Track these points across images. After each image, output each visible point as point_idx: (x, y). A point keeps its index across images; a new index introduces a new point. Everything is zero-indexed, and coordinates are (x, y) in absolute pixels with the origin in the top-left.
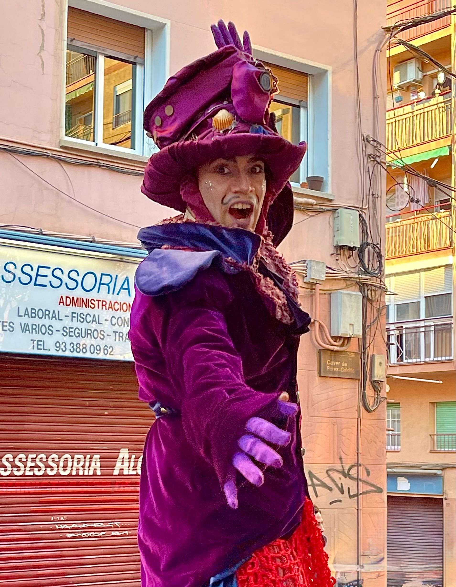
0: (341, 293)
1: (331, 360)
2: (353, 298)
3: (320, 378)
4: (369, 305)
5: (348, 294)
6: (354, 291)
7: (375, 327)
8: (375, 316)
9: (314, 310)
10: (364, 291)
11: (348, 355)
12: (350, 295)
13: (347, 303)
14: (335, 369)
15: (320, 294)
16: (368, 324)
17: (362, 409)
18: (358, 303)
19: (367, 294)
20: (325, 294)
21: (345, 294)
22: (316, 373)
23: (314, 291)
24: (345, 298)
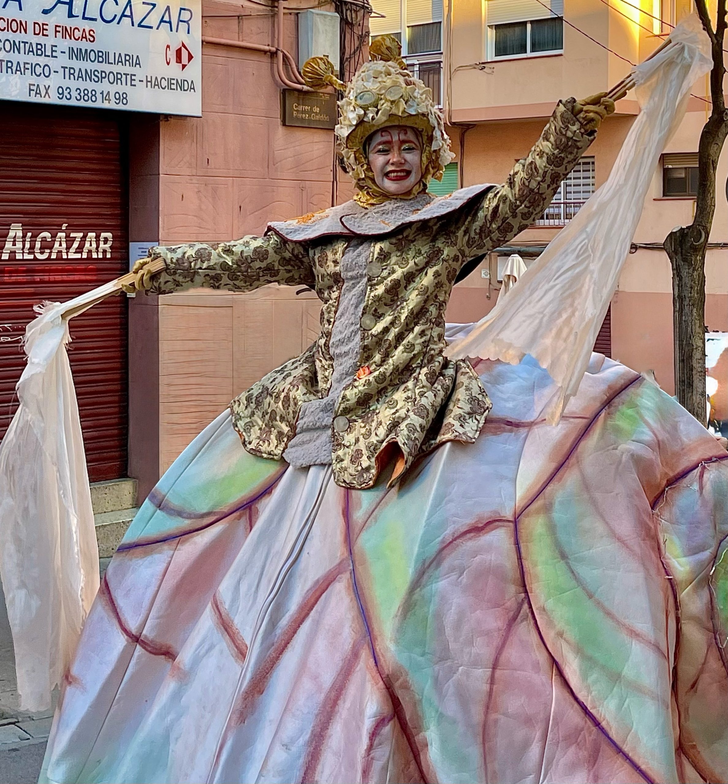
0: (313, 13)
1: (299, 105)
2: (327, 20)
3: (284, 127)
4: (348, 31)
5: (322, 15)
6: (329, 11)
7: (356, 60)
8: (356, 46)
9: (276, 36)
10: (342, 12)
11: (321, 97)
12: (325, 16)
13: (321, 26)
14: (304, 115)
15: (284, 14)
16: (347, 55)
17: (339, 169)
18: (333, 26)
19: (346, 16)
20: (290, 14)
21: (318, 14)
22: (279, 121)
23: (276, 9)
24: (318, 19)
